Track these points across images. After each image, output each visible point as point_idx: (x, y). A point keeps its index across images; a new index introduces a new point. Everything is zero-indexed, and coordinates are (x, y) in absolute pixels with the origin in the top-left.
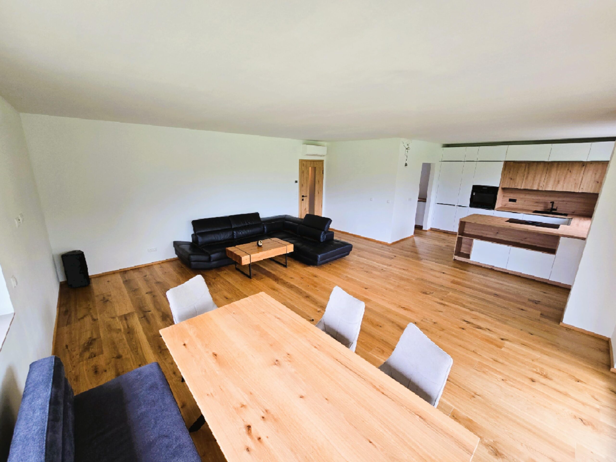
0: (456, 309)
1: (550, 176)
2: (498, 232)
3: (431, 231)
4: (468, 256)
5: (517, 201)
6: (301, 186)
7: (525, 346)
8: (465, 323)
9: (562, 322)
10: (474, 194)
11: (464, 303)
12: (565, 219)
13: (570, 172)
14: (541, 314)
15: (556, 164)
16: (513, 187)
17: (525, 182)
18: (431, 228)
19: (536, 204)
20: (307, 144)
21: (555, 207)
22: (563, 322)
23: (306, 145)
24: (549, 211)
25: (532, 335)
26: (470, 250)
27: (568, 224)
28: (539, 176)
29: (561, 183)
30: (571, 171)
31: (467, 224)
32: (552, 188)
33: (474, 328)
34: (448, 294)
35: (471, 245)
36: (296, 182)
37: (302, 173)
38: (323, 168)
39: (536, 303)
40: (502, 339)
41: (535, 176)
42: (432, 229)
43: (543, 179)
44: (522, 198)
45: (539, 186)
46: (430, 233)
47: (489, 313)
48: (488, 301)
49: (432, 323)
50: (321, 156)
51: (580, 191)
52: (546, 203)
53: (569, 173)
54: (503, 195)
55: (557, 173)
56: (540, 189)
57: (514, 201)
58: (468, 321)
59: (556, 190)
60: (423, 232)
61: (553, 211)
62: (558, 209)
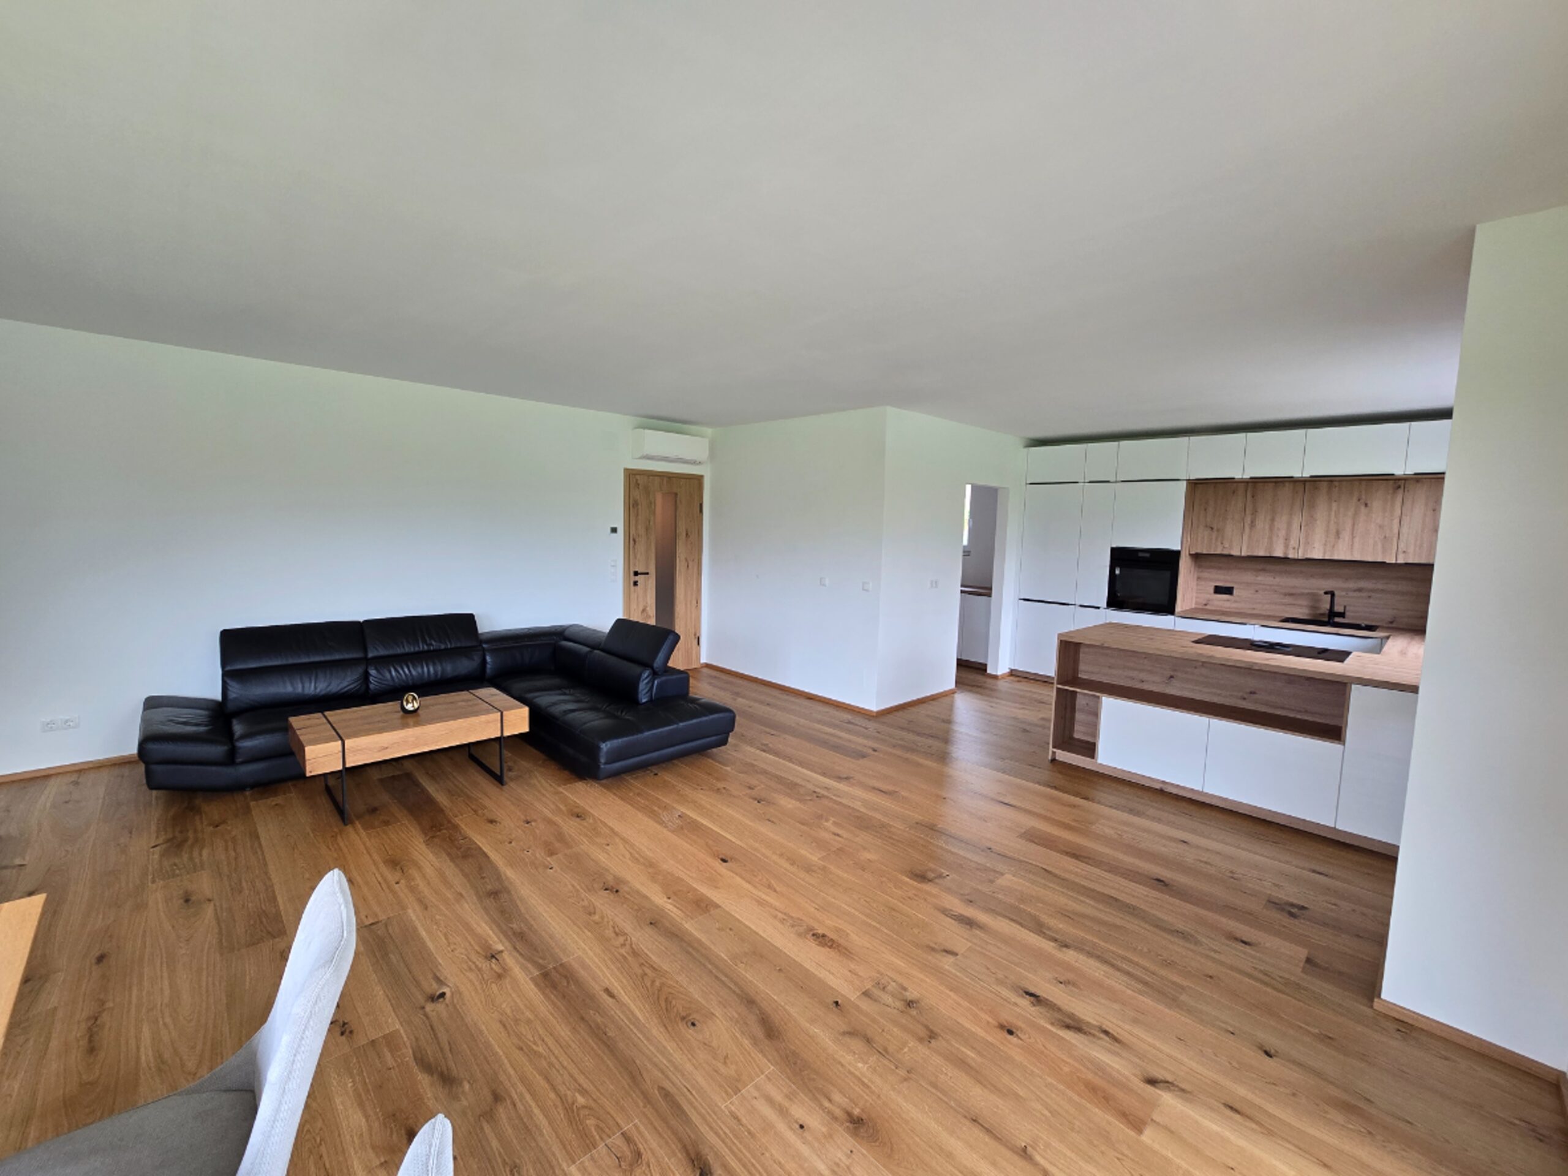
0: (1006, 940)
1: (1312, 519)
2: (1172, 673)
3: (1012, 678)
4: (1090, 749)
5: (1235, 592)
6: (631, 542)
7: (1237, 1117)
8: (1025, 1002)
9: (1379, 996)
10: (1117, 572)
11: (1044, 918)
12: (1370, 640)
13: (1366, 505)
14: (1309, 961)
15: (1324, 485)
16: (1218, 552)
17: (1250, 537)
18: (1012, 670)
19: (1288, 600)
20: (644, 428)
21: (1338, 608)
22: (1383, 996)
23: (642, 430)
24: (1326, 619)
25: (1268, 1058)
26: (1094, 727)
27: (1378, 650)
28: (1285, 518)
29: (1346, 535)
30: (1369, 505)
31: (1087, 650)
32: (1324, 553)
33: (1052, 1024)
34: (1001, 881)
35: (1096, 714)
36: (614, 530)
37: (631, 506)
38: (701, 498)
39: (1291, 915)
40: (1152, 1082)
41: (1273, 520)
42: (1013, 673)
43: (1295, 526)
44: (1248, 584)
45: (1286, 546)
46: (1007, 685)
47: (1124, 958)
48: (1128, 906)
49: (899, 1004)
50: (694, 463)
51: (1401, 561)
52: (1314, 597)
53: (1363, 508)
54: (1196, 576)
55: (1330, 509)
56: (1291, 556)
57: (1229, 591)
58: (1038, 993)
59: (1336, 557)
60: (989, 681)
61: (1337, 620)
62: (1347, 614)
